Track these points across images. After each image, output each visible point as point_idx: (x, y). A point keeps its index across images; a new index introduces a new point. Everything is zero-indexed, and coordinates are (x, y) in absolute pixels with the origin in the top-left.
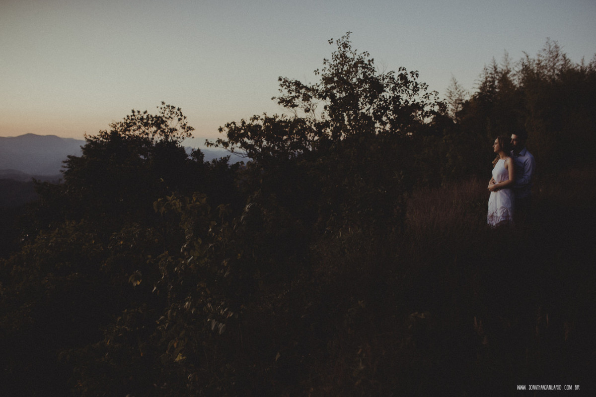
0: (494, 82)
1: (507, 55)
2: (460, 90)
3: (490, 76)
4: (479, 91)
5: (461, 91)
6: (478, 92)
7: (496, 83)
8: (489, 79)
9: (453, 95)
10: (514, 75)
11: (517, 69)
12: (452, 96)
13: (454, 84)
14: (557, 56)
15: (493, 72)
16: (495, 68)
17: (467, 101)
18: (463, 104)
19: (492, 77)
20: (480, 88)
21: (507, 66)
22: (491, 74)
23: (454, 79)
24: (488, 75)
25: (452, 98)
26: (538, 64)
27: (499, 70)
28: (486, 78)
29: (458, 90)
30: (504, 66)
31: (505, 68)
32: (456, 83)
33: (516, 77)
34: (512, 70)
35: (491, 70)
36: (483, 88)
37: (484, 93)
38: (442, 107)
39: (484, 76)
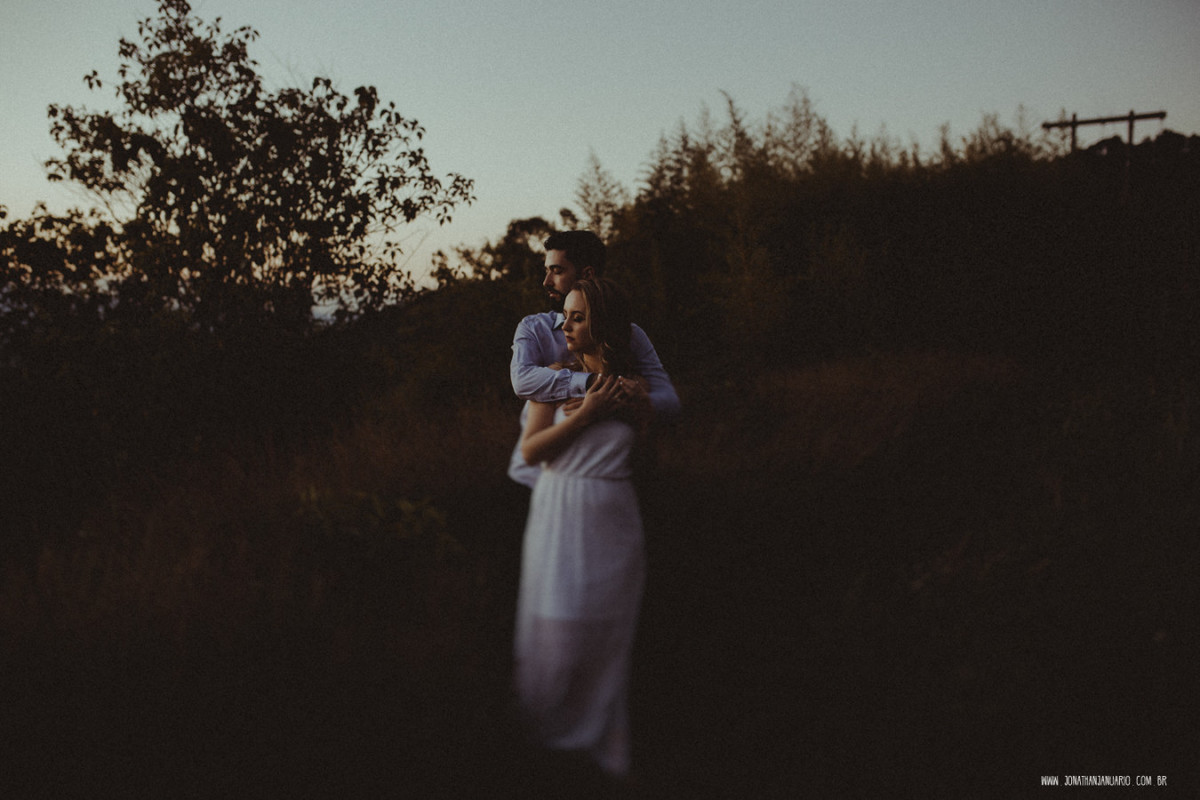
0: (680, 171)
1: (706, 113)
2: (605, 185)
3: (675, 156)
4: (648, 186)
5: (609, 186)
6: (645, 190)
7: (686, 172)
8: (669, 163)
9: (592, 193)
11: (726, 144)
12: (589, 195)
13: (594, 170)
14: (808, 123)
15: (680, 149)
16: (685, 139)
17: (623, 209)
18: (614, 214)
19: (676, 161)
20: (650, 182)
21: (706, 137)
22: (676, 152)
23: (593, 159)
24: (667, 155)
25: (590, 199)
26: (768, 135)
27: (691, 144)
28: (662, 161)
29: (603, 183)
30: (700, 136)
31: (702, 141)
32: (598, 168)
33: (725, 162)
34: (716, 145)
35: (674, 145)
36: (656, 180)
37: (657, 193)
38: (569, 222)
39: (656, 155)
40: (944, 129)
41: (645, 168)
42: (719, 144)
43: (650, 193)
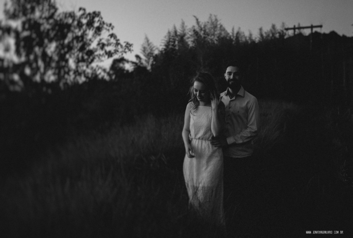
0: (174, 42)
1: (183, 23)
3: (173, 38)
4: (164, 47)
5: (152, 47)
7: (177, 43)
8: (171, 40)
10: (188, 38)
11: (190, 33)
12: (145, 50)
13: (147, 42)
14: (216, 27)
15: (174, 35)
16: (176, 32)
17: (156, 55)
18: (153, 57)
19: (173, 39)
20: (166, 46)
22: (173, 36)
23: (147, 38)
24: (171, 37)
25: (146, 52)
26: (204, 31)
27: (178, 33)
28: (170, 39)
29: (150, 46)
31: (182, 32)
33: (190, 39)
34: (187, 34)
35: (172, 34)
36: (167, 45)
37: (168, 49)
38: (138, 59)
39: (167, 37)
40: (261, 29)
41: (163, 41)
42: (188, 33)
43: (165, 50)
